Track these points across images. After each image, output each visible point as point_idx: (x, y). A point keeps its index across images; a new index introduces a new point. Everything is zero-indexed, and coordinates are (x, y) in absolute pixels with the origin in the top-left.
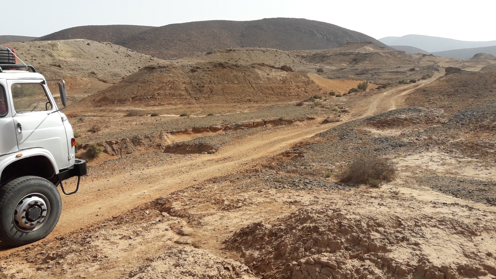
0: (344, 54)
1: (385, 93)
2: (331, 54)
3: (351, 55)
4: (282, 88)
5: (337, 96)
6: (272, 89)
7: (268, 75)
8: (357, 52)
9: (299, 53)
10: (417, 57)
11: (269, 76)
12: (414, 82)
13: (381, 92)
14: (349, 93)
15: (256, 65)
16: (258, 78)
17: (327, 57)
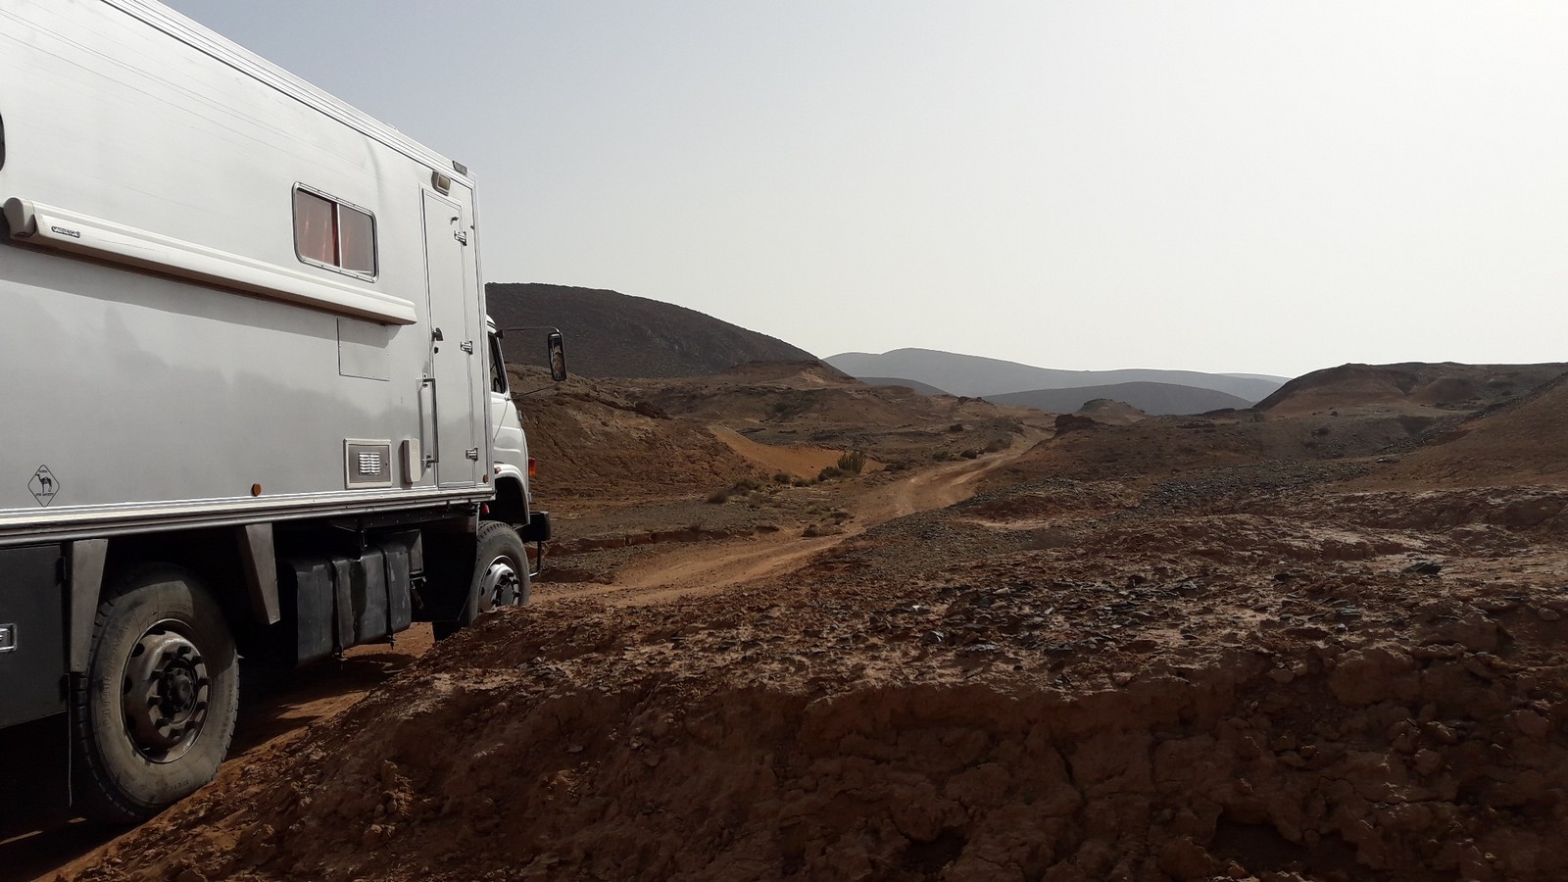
0: (750, 392)
1: (913, 481)
2: (712, 389)
3: (770, 395)
4: (650, 462)
5: (798, 484)
6: (622, 462)
7: (604, 424)
8: (784, 386)
9: (617, 384)
10: (944, 403)
11: (607, 429)
12: (972, 456)
13: (902, 477)
14: (821, 478)
15: (567, 399)
16: (579, 432)
17: (703, 397)
